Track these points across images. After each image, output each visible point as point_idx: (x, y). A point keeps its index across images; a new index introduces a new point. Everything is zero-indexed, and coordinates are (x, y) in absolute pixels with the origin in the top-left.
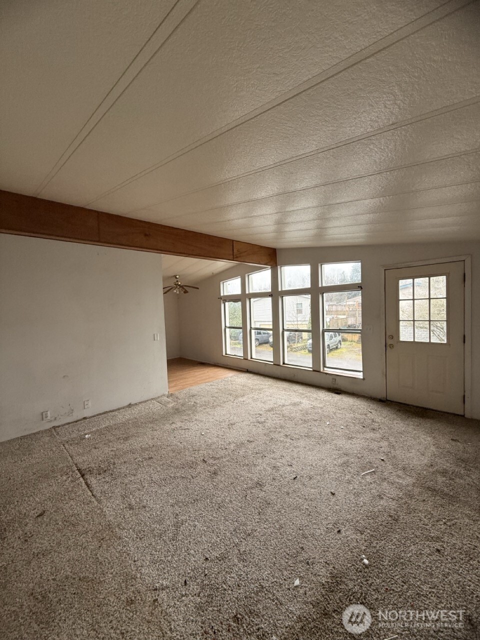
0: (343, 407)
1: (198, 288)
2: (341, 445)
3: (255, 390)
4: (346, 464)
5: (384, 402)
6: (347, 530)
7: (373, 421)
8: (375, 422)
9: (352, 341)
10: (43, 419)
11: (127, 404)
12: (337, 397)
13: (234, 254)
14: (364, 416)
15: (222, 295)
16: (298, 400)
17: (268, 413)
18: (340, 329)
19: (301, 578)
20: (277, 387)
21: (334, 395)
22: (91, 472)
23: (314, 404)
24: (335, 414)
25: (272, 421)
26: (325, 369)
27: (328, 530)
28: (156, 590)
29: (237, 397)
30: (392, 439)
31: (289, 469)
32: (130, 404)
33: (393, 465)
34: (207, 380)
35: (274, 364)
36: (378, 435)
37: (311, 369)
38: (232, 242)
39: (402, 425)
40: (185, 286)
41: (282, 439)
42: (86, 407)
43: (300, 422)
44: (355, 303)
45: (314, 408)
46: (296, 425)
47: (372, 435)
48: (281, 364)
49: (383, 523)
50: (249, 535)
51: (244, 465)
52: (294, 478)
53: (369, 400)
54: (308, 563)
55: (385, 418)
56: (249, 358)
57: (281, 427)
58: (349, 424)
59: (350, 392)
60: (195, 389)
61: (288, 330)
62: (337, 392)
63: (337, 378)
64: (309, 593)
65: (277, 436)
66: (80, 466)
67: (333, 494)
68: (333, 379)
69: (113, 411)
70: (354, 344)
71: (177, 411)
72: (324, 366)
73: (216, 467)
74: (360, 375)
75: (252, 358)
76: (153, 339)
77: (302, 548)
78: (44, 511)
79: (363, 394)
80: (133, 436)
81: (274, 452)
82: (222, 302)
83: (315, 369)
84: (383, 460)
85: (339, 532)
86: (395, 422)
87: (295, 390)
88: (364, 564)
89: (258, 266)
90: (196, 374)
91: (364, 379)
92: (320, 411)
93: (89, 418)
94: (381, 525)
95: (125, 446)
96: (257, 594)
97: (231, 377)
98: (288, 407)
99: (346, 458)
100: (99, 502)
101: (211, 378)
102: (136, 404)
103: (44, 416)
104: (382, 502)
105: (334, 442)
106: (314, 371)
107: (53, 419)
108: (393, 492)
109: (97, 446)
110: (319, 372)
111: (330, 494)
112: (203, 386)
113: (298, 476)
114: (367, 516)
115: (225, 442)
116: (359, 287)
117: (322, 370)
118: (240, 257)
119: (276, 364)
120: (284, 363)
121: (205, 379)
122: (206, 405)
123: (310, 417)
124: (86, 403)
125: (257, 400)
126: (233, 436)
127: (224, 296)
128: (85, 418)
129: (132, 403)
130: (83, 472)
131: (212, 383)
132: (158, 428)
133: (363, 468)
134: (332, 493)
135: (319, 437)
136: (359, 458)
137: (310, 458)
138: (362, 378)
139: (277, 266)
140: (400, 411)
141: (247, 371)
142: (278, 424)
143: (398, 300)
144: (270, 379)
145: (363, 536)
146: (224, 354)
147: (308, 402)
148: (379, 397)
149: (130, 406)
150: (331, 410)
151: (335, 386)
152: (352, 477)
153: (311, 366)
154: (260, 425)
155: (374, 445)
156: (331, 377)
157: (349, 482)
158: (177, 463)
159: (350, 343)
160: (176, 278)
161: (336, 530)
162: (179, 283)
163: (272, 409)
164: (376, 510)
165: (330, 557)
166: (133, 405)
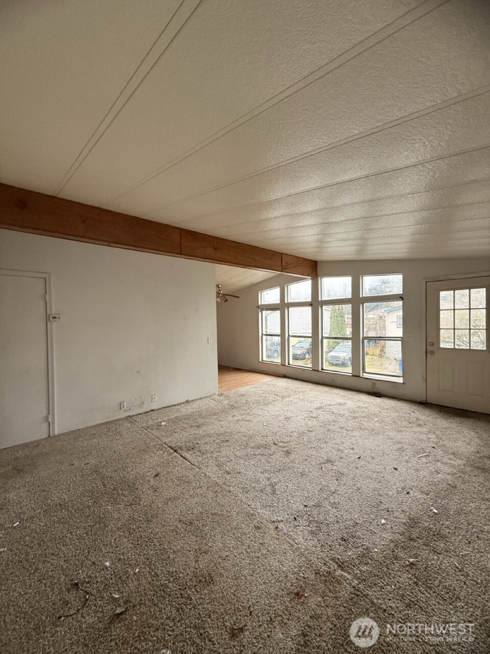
0: (386, 407)
1: (238, 297)
2: (393, 436)
3: (299, 392)
4: (402, 450)
5: (424, 404)
6: (414, 492)
7: (417, 419)
8: (420, 420)
9: (373, 355)
10: (121, 409)
11: (185, 400)
12: (378, 400)
13: (283, 266)
14: (408, 415)
15: (260, 304)
16: (342, 401)
17: (318, 410)
18: (380, 337)
19: (385, 519)
20: (319, 391)
21: (375, 398)
22: (181, 448)
23: (358, 404)
24: (380, 412)
25: (324, 417)
26: (364, 374)
27: (398, 492)
28: (274, 522)
29: (283, 397)
30: (438, 433)
31: (351, 451)
32: (187, 401)
33: (443, 451)
34: (248, 384)
35: (313, 370)
36: (424, 429)
37: (351, 375)
38: (281, 255)
39: (445, 422)
40: (227, 295)
41: (338, 430)
42: (153, 401)
43: (350, 418)
44: (376, 316)
45: (359, 407)
46: (347, 420)
47: (419, 429)
48: (320, 370)
49: (444, 489)
50: (334, 493)
51: (311, 448)
52: (359, 458)
53: (410, 403)
54: (388, 511)
55: (428, 417)
56: (287, 364)
57: (334, 421)
58: (396, 421)
59: (389, 396)
60: (242, 390)
61: (327, 338)
62: (377, 395)
63: (377, 383)
64: (394, 528)
65: (332, 428)
66: (170, 444)
67: (396, 469)
68: (373, 383)
69: (175, 405)
70: (375, 357)
71: (233, 407)
72: (364, 372)
73: (287, 448)
74: (400, 380)
75: (289, 364)
76: (207, 342)
77: (381, 502)
78: (159, 473)
79: (403, 398)
80: (203, 424)
81: (334, 439)
82: (259, 310)
83: (354, 374)
84: (434, 447)
85: (408, 493)
86: (438, 420)
87: (337, 393)
88: (434, 512)
89: (300, 277)
90: (236, 378)
91: (404, 383)
92: (366, 410)
93: (157, 410)
94: (442, 490)
95: (200, 432)
96: (354, 526)
97: (271, 381)
98: (335, 406)
99: (400, 446)
100: (200, 468)
101: (252, 381)
102: (193, 401)
103: (122, 406)
104: (439, 476)
105: (386, 433)
106: (353, 376)
107: (128, 409)
108: (447, 469)
109: (175, 431)
110: (359, 376)
111: (393, 469)
112: (248, 388)
113: (362, 457)
114: (428, 484)
115: (287, 431)
116: (400, 297)
117: (361, 375)
118: (287, 268)
119: (315, 369)
120: (322, 369)
121: (246, 383)
122: (258, 403)
123: (358, 415)
124: (153, 397)
125: (303, 400)
126: (291, 426)
127: (262, 305)
128: (152, 410)
129: (189, 400)
130: (175, 449)
131: (255, 386)
132: (222, 419)
133: (418, 453)
134: (394, 468)
135: (372, 429)
136: (411, 445)
137: (368, 444)
138: (402, 382)
139: (317, 277)
140: (441, 412)
141: (285, 377)
142: (330, 419)
143: (439, 310)
144: (309, 384)
145: (429, 496)
146: (261, 360)
147: (352, 403)
148: (419, 400)
149: (187, 402)
150: (377, 410)
151: (375, 390)
152: (409, 458)
153: (351, 372)
154: (314, 419)
155: (424, 437)
156: (370, 382)
157: (407, 462)
158: (252, 444)
159: (371, 357)
160: (219, 287)
161: (405, 492)
162: (222, 292)
163: (320, 408)
164: (435, 480)
165: (405, 508)
166: (190, 401)
